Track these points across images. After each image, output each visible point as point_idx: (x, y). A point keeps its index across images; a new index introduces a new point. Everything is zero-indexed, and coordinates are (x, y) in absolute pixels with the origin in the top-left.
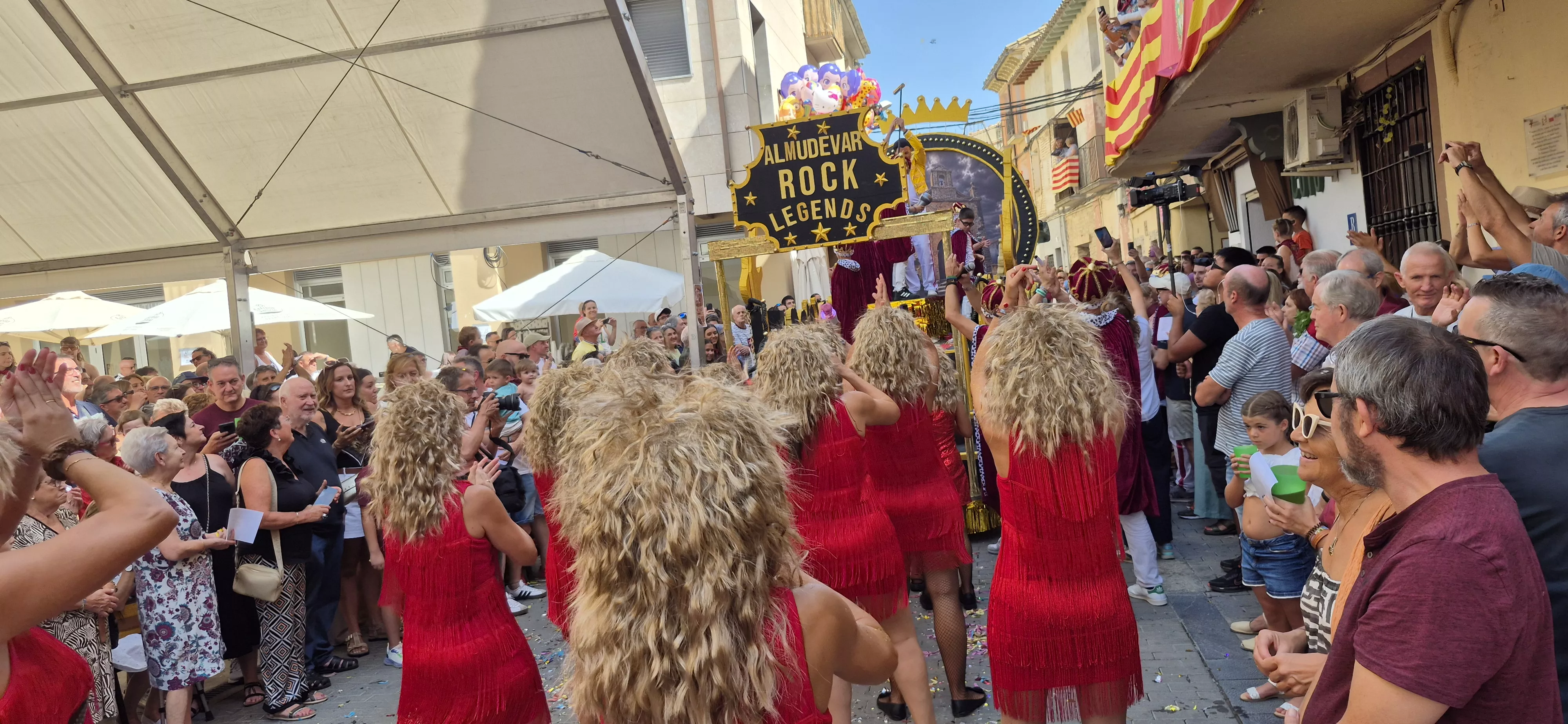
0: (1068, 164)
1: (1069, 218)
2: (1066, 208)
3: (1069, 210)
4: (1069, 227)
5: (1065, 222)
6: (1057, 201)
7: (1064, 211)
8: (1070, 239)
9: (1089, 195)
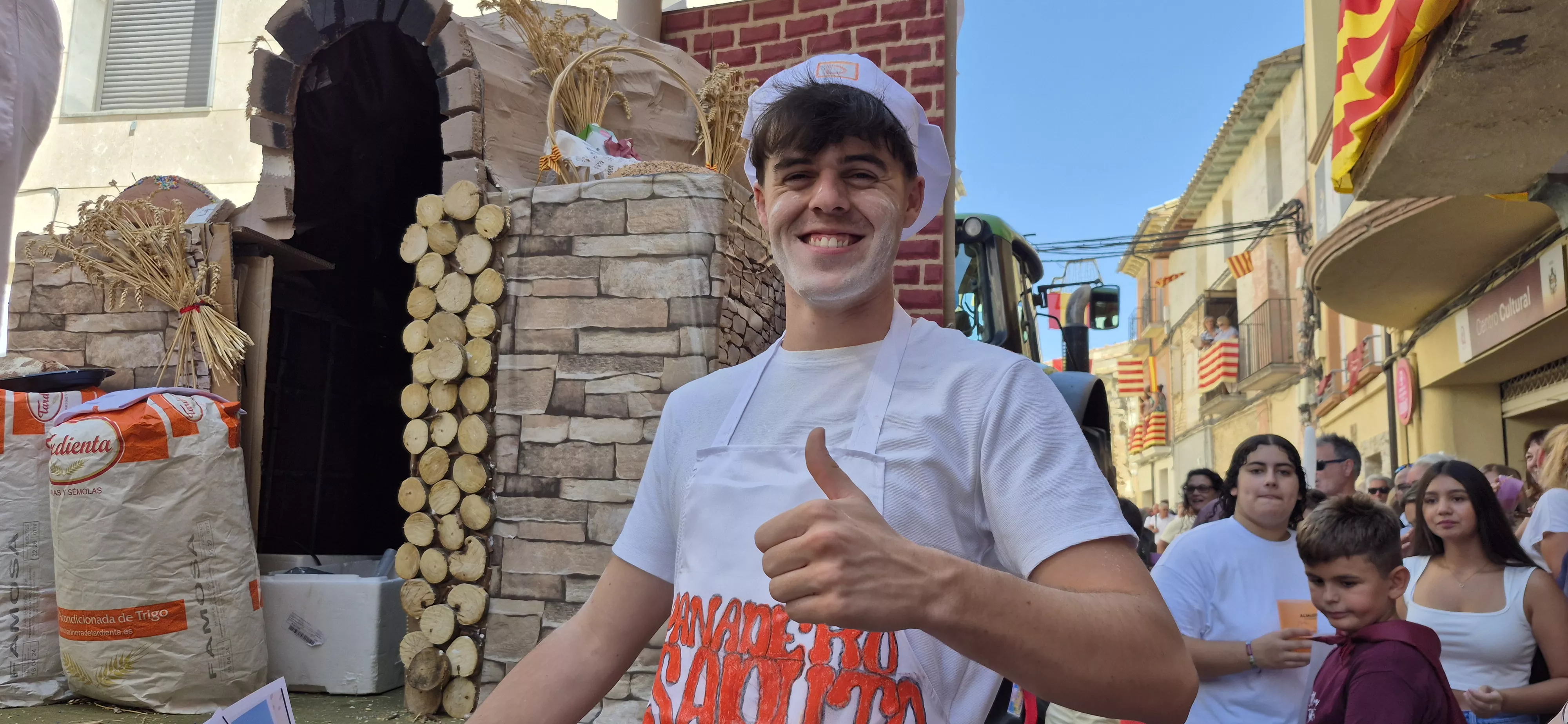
1: (1219, 432)
3: (1219, 420)
4: (1217, 444)
5: (1213, 437)
6: (1202, 403)
7: (1211, 422)
8: (1218, 463)
9: (1250, 395)
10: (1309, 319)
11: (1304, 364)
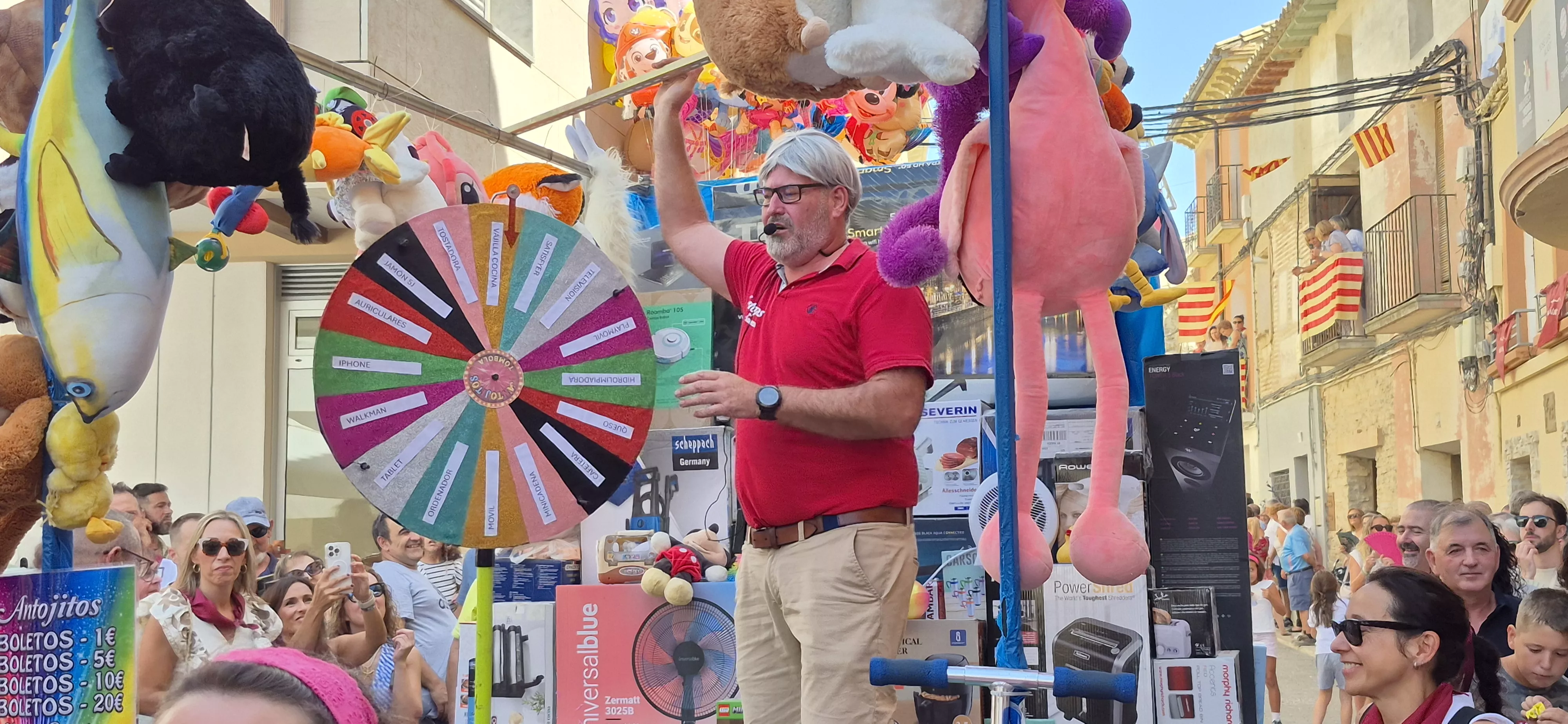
0: (1338, 270)
1: (1331, 393)
2: (1325, 369)
3: (1331, 375)
4: (1328, 411)
5: (1321, 400)
6: (1306, 353)
7: (1319, 377)
8: (1330, 440)
9: (1383, 339)
10: (1476, 227)
11: (1468, 295)
